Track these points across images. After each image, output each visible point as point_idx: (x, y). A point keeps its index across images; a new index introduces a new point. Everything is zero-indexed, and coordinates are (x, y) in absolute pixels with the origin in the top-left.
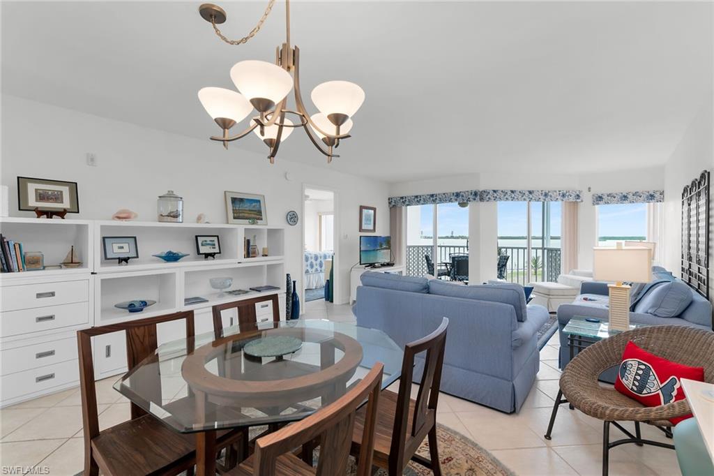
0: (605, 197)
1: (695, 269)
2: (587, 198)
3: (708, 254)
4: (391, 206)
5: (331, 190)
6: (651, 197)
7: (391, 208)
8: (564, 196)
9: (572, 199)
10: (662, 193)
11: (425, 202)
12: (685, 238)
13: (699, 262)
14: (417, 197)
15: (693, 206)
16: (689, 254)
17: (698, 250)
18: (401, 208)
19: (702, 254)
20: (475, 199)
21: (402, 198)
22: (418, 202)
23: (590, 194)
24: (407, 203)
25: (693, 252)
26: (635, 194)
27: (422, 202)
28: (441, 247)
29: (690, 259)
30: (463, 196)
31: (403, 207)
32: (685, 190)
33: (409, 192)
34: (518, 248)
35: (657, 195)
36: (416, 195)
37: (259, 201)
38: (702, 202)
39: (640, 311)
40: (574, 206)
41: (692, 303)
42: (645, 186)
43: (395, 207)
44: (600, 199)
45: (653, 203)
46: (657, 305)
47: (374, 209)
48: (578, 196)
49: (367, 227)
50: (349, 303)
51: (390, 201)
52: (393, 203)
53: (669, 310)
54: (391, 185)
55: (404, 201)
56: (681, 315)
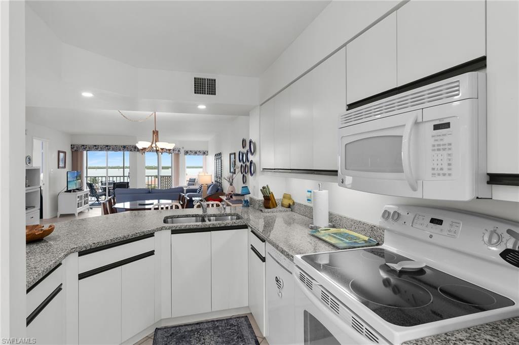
0: (189, 152)
1: (218, 181)
2: (182, 152)
4: (73, 150)
6: (204, 153)
7: (72, 152)
8: (174, 150)
9: (177, 152)
10: (208, 152)
11: (102, 149)
13: (219, 178)
15: (218, 161)
17: (219, 174)
18: (82, 152)
19: (220, 176)
20: (135, 150)
21: (83, 145)
22: (97, 149)
24: (87, 149)
26: (199, 151)
27: (99, 149)
29: (217, 177)
30: (127, 148)
31: (85, 152)
32: (215, 155)
34: (152, 176)
35: (206, 153)
36: (94, 144)
38: (220, 161)
39: (208, 193)
40: (177, 155)
41: (218, 189)
42: (203, 149)
43: (77, 151)
44: (187, 153)
45: (205, 156)
46: (211, 190)
47: (65, 153)
48: (179, 151)
49: (61, 165)
50: (57, 217)
51: (72, 147)
52: (75, 149)
53: (214, 191)
54: (72, 135)
55: (85, 147)
56: (217, 191)
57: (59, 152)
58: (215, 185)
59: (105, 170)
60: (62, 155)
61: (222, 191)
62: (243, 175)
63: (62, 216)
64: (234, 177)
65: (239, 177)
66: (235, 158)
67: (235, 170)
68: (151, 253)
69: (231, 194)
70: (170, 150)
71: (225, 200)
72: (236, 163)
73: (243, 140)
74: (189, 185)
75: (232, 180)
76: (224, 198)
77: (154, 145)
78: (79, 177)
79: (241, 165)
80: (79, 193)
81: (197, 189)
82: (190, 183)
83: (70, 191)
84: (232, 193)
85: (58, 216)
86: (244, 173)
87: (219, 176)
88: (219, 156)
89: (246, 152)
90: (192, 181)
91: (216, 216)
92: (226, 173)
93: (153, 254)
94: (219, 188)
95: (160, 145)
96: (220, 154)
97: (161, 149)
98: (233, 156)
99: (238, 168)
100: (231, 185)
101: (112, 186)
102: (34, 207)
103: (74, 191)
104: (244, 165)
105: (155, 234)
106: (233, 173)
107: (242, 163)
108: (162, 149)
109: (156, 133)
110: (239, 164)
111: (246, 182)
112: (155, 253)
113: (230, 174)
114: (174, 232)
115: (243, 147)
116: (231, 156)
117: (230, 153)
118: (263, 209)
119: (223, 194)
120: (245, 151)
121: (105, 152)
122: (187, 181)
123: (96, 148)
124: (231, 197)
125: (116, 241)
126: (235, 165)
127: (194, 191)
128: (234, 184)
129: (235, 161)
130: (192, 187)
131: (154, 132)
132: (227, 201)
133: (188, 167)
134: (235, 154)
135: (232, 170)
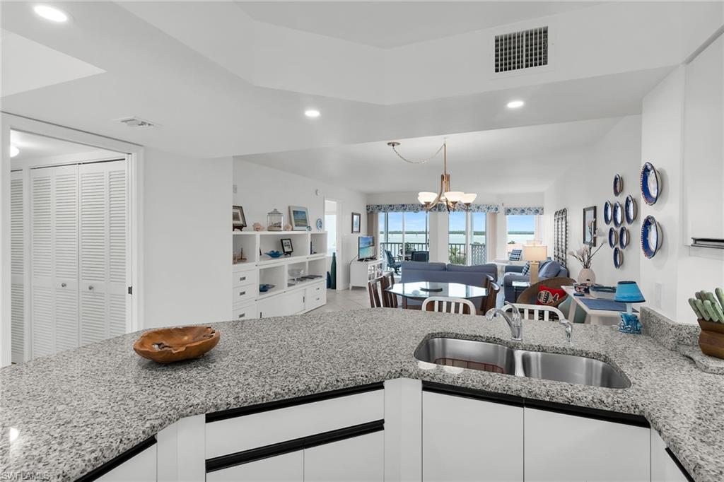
0: (512, 210)
1: (560, 256)
2: (502, 210)
3: (566, 248)
4: (369, 212)
5: (335, 201)
6: (537, 211)
7: (368, 214)
8: (488, 208)
9: (493, 211)
10: (543, 209)
11: (397, 210)
12: (556, 239)
13: (562, 252)
14: (391, 206)
15: (560, 223)
16: (558, 247)
17: (562, 245)
18: (377, 214)
19: (564, 248)
21: (378, 206)
23: (503, 208)
24: (382, 210)
25: (560, 246)
26: (529, 209)
27: (395, 210)
28: (391, 243)
29: (558, 250)
31: (379, 213)
32: (556, 214)
33: (384, 202)
35: (540, 210)
36: (390, 204)
37: (304, 213)
38: (564, 223)
39: (540, 275)
40: (494, 215)
41: (560, 271)
42: (534, 204)
43: (371, 213)
44: (509, 211)
45: (538, 215)
46: (547, 272)
47: (359, 215)
48: (497, 209)
49: (356, 229)
50: (348, 289)
51: (368, 207)
52: (371, 210)
53: (552, 274)
54: (368, 195)
55: (379, 208)
56: (557, 275)
57: (353, 214)
58: (553, 264)
59: (402, 235)
60: (355, 217)
61: (568, 276)
62: (616, 250)
63: (355, 288)
64: (592, 252)
65: (604, 253)
66: (595, 216)
67: (595, 239)
68: (377, 426)
69: (585, 285)
70: (468, 205)
71: (572, 296)
72: (598, 226)
73: (616, 179)
74: (511, 259)
75: (589, 258)
76: (570, 291)
77: (442, 198)
78: (373, 242)
79: (611, 231)
80: (371, 263)
81: (523, 268)
82: (513, 256)
83: (361, 260)
84: (589, 284)
85: (351, 288)
86: (618, 246)
87: (562, 249)
88: (562, 214)
89: (623, 202)
90: (516, 255)
91: (543, 351)
92: (576, 243)
93: (382, 428)
94: (562, 268)
95: (451, 197)
96: (564, 211)
97: (452, 203)
98: (590, 214)
99: (602, 235)
100: (586, 266)
101: (410, 255)
102: (321, 277)
103: (367, 260)
104: (619, 230)
105: (386, 384)
106: (590, 244)
107: (612, 225)
108: (454, 203)
109: (445, 178)
110: (604, 228)
111: (622, 263)
112: (385, 425)
113: (584, 245)
114: (429, 386)
115: (616, 193)
116: (587, 212)
117: (585, 207)
118: (698, 356)
119: (569, 281)
120: (621, 200)
121: (402, 213)
122: (509, 253)
123: (391, 208)
124: (587, 291)
125: (287, 397)
126: (595, 229)
127: (519, 269)
128: (592, 267)
129: (595, 223)
130: (515, 263)
131: (443, 177)
132: (577, 299)
133: (510, 233)
134: (595, 208)
135: (589, 239)
